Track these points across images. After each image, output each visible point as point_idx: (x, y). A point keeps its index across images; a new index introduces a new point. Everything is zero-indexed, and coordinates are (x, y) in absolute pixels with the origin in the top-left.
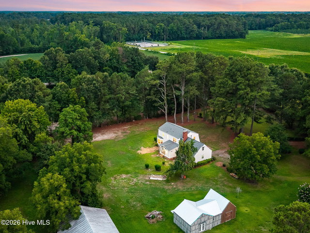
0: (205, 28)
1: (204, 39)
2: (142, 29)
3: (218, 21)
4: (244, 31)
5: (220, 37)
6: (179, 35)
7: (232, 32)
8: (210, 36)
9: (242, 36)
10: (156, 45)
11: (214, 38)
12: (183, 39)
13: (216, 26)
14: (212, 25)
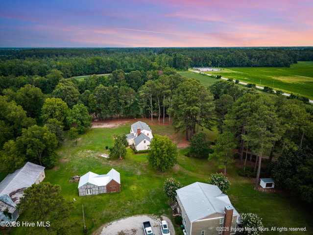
0: (256, 59)
1: (253, 67)
2: (205, 59)
3: (267, 54)
4: (289, 62)
5: (267, 66)
6: (233, 63)
7: (278, 62)
8: (259, 65)
9: (287, 65)
10: (211, 70)
11: (262, 67)
12: (236, 66)
13: (264, 58)
14: (262, 57)
